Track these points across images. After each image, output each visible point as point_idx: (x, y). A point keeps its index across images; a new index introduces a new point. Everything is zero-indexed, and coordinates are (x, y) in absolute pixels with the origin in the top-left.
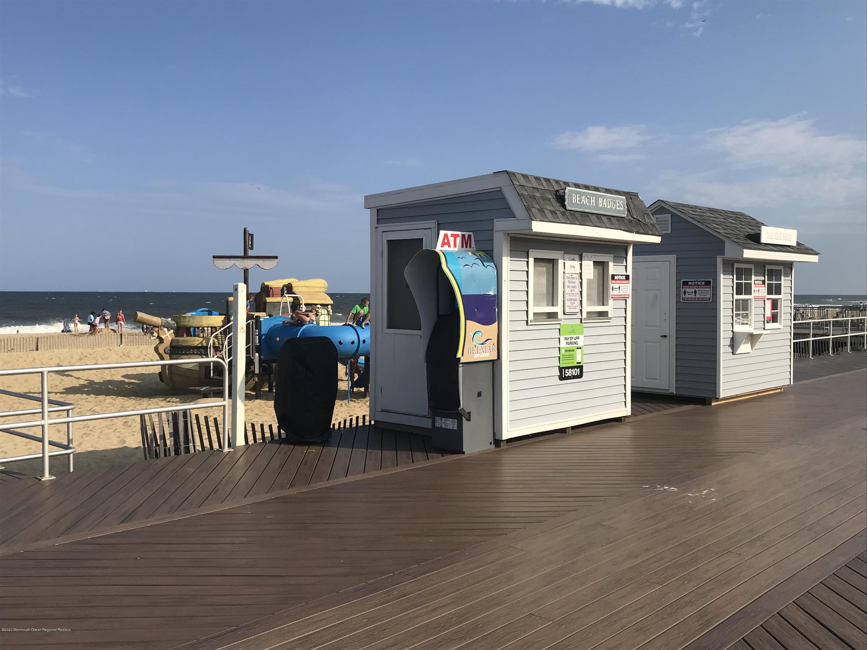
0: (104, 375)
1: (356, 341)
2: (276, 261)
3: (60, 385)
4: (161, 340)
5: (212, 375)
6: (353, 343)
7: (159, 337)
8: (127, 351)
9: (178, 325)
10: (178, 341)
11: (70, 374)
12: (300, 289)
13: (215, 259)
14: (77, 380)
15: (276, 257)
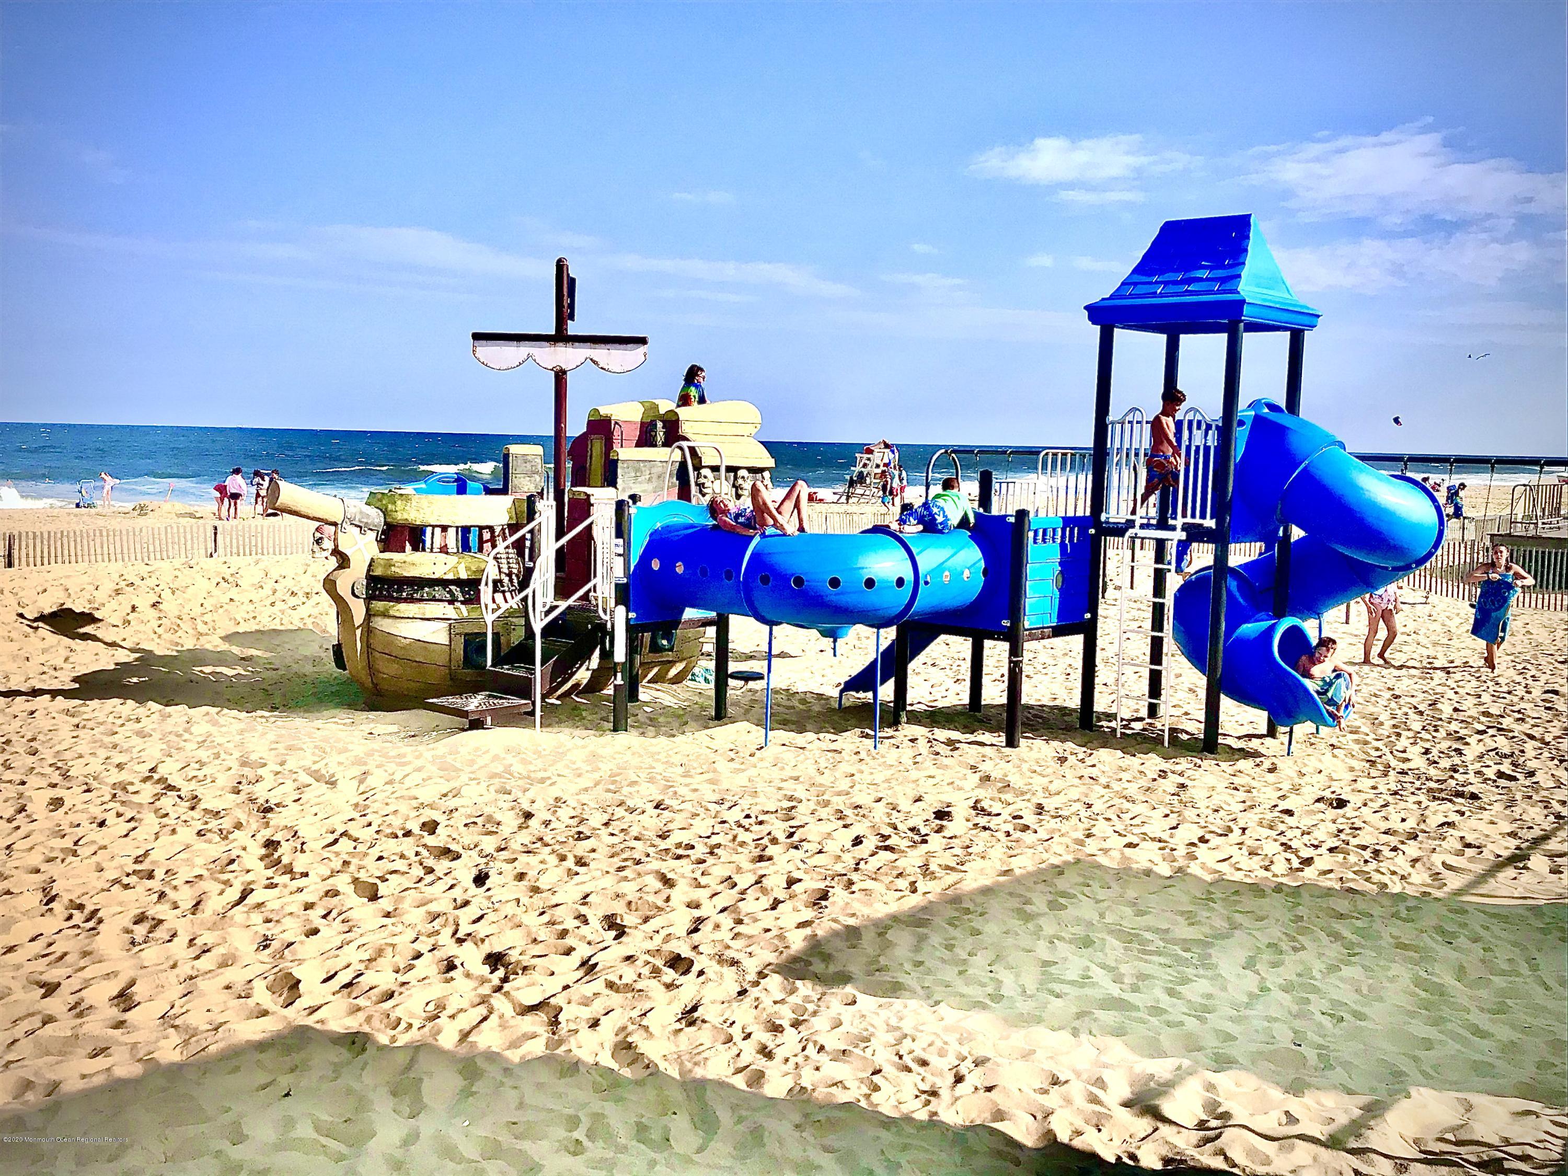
0: (178, 634)
1: (909, 576)
2: (642, 349)
3: (65, 666)
4: (343, 561)
5: (489, 663)
6: (900, 582)
7: (336, 552)
8: (232, 571)
9: (389, 520)
10: (389, 564)
11: (93, 633)
12: (698, 427)
13: (477, 343)
14: (111, 651)
15: (642, 341)
